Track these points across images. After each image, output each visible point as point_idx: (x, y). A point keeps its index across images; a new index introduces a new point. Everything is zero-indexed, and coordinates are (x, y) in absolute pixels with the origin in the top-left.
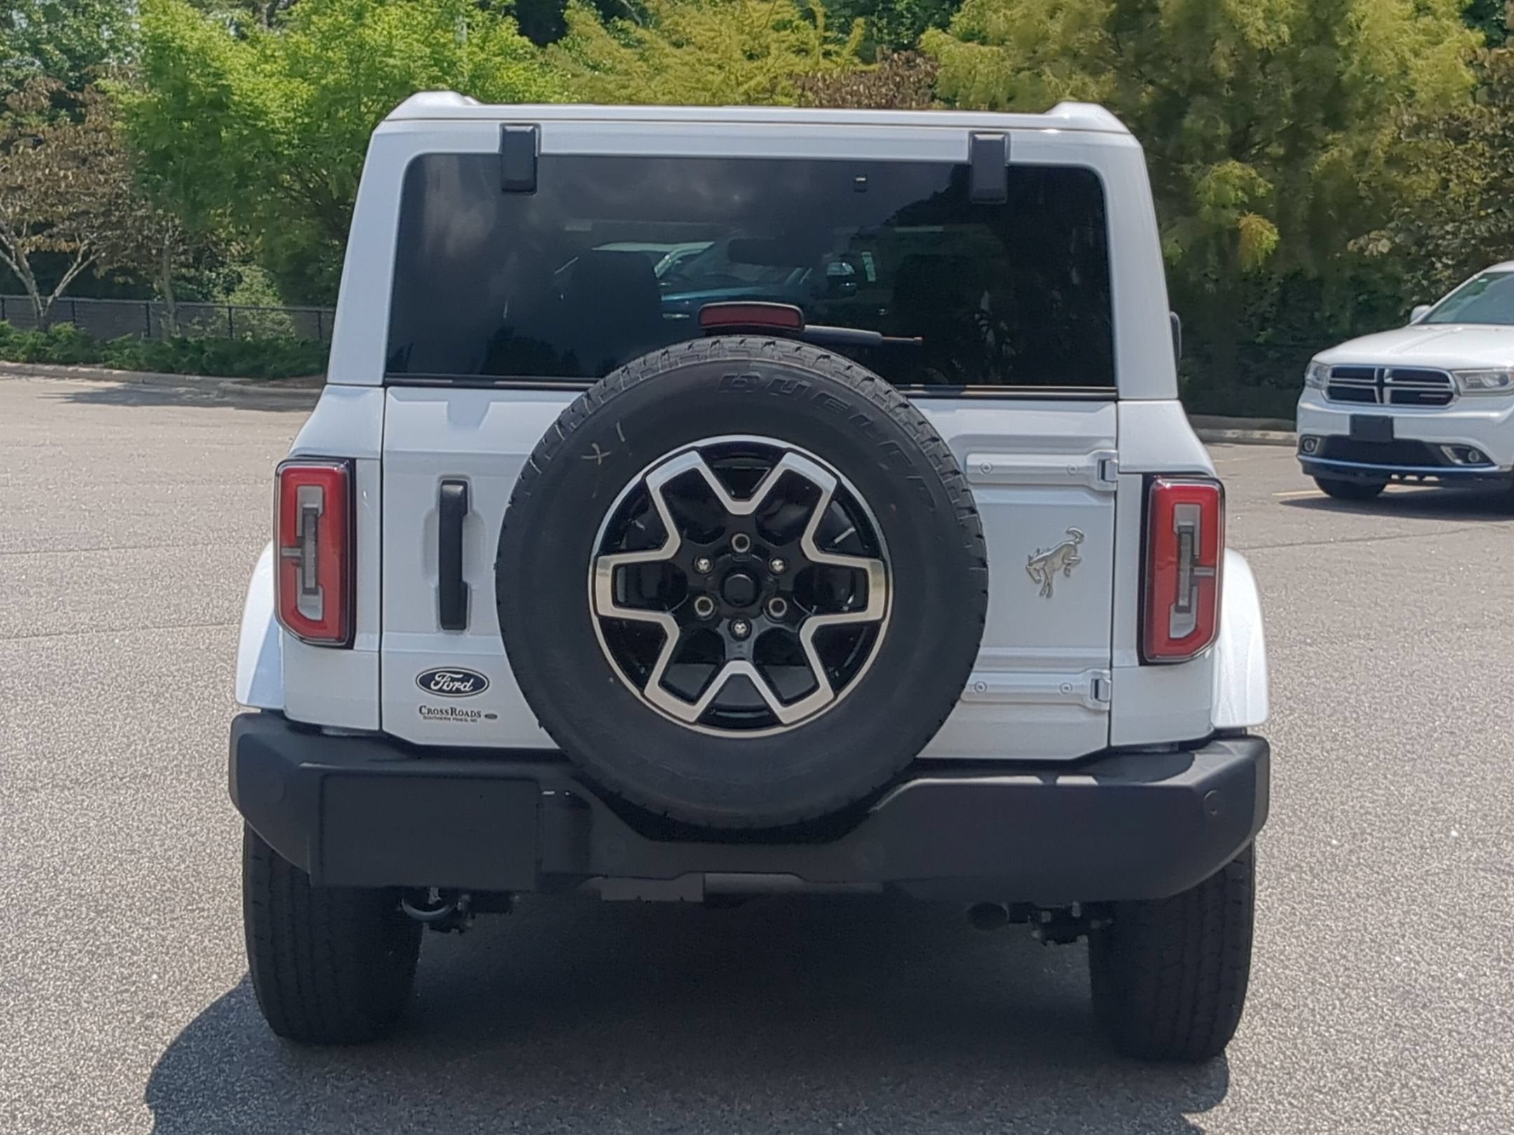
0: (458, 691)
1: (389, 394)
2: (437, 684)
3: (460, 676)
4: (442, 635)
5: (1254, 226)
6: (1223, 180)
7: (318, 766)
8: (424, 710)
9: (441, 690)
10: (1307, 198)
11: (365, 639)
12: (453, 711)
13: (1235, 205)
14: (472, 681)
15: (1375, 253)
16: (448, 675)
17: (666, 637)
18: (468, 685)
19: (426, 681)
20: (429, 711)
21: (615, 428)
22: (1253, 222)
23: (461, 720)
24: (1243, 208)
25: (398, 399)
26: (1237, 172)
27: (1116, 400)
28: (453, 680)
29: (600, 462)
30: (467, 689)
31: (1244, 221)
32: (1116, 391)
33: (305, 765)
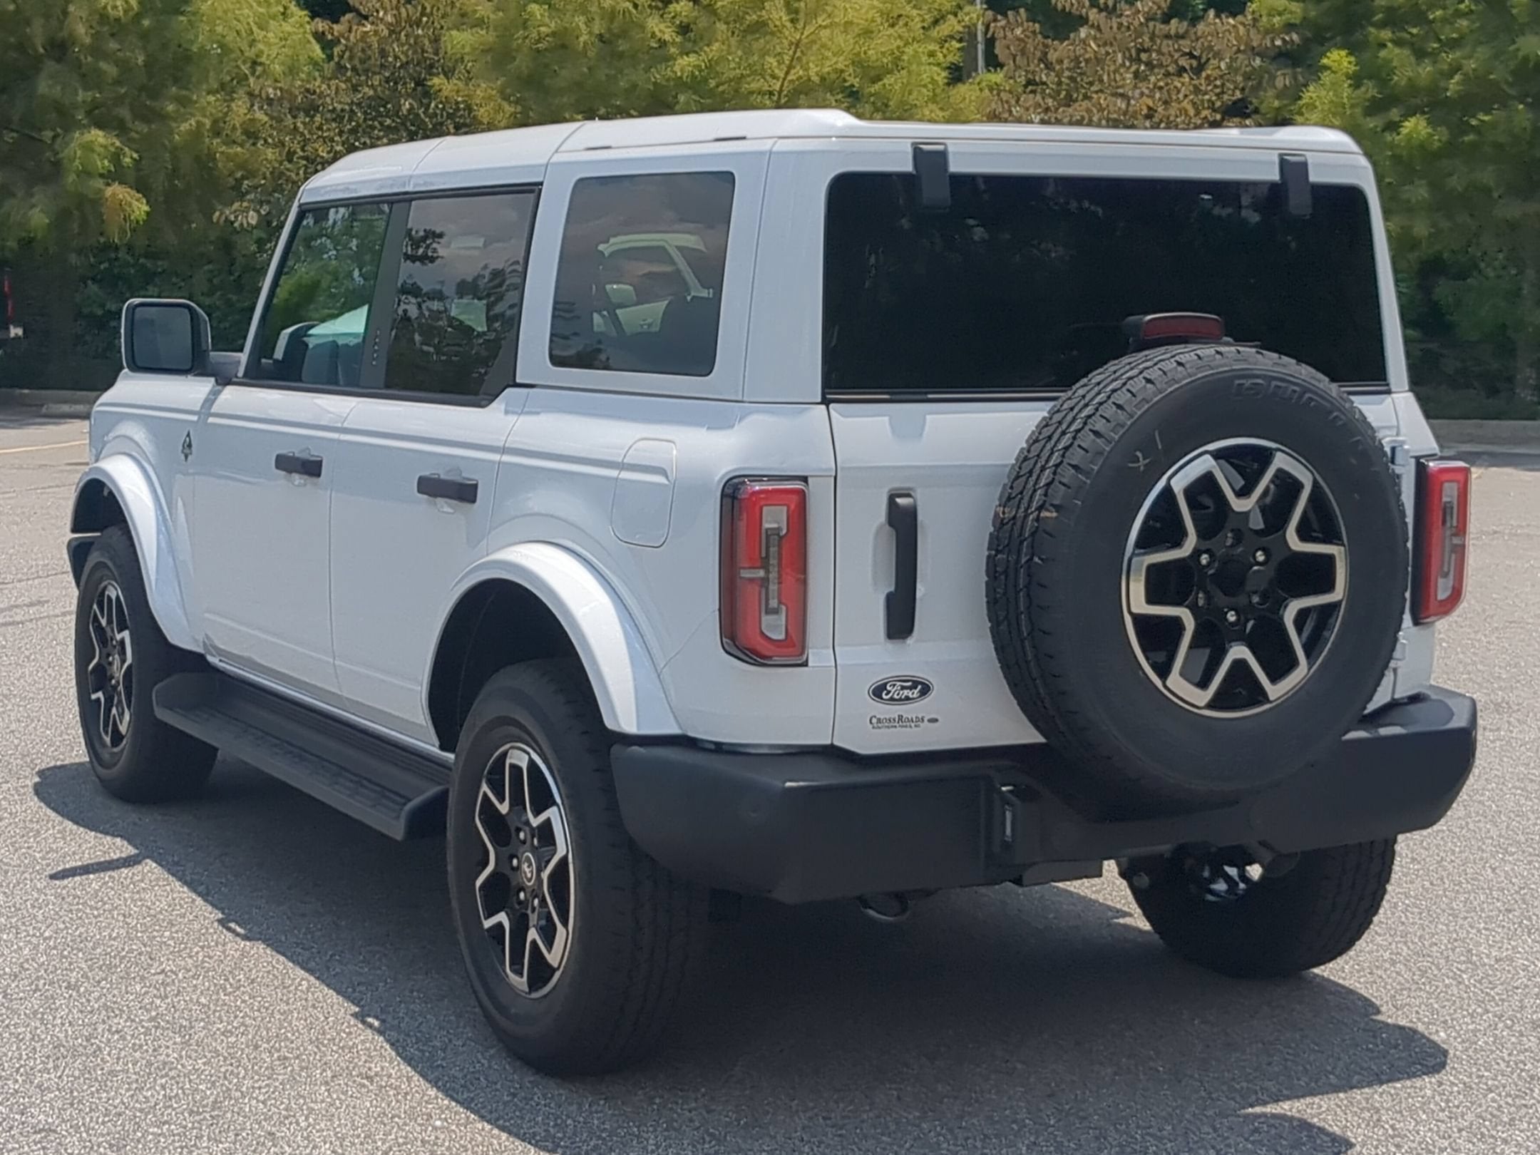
0: (907, 698)
1: (831, 410)
2: (889, 692)
3: (909, 684)
4: (891, 646)
5: (121, 196)
6: (88, 148)
7: (801, 784)
8: (874, 720)
9: (892, 699)
10: (166, 168)
11: (818, 656)
12: (900, 717)
13: (102, 176)
14: (919, 687)
15: (245, 225)
16: (898, 683)
17: (1184, 629)
18: (916, 691)
19: (878, 692)
20: (879, 721)
21: (1154, 436)
22: (118, 191)
23: (906, 726)
24: (109, 178)
25: (843, 416)
26: (101, 140)
27: (1389, 392)
28: (903, 688)
29: (1142, 468)
30: (915, 696)
31: (109, 191)
32: (1388, 385)
33: (788, 784)
